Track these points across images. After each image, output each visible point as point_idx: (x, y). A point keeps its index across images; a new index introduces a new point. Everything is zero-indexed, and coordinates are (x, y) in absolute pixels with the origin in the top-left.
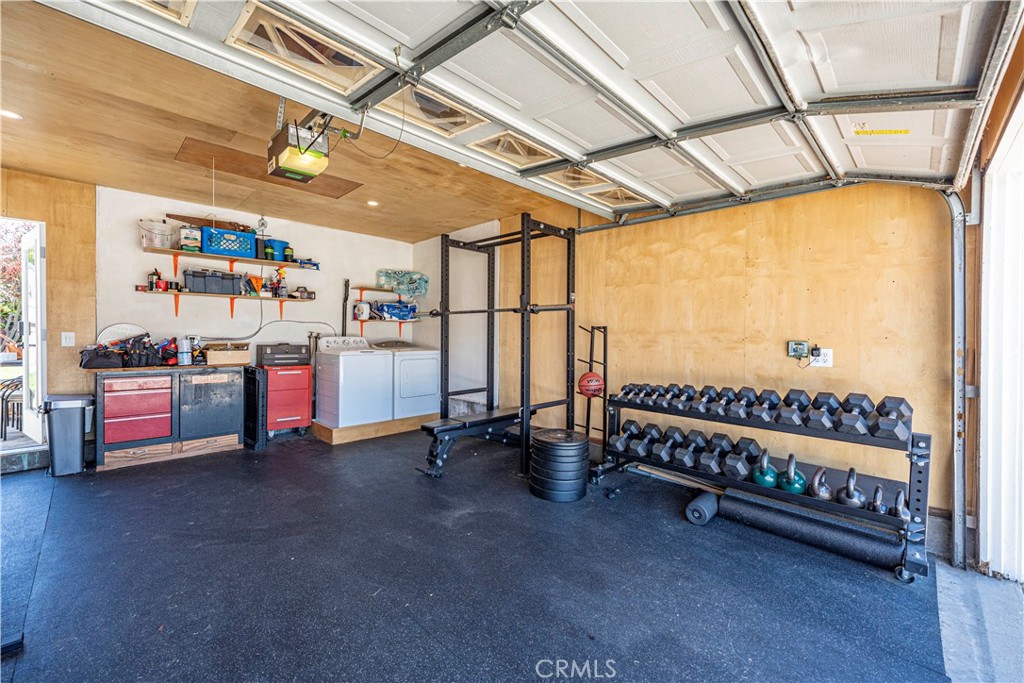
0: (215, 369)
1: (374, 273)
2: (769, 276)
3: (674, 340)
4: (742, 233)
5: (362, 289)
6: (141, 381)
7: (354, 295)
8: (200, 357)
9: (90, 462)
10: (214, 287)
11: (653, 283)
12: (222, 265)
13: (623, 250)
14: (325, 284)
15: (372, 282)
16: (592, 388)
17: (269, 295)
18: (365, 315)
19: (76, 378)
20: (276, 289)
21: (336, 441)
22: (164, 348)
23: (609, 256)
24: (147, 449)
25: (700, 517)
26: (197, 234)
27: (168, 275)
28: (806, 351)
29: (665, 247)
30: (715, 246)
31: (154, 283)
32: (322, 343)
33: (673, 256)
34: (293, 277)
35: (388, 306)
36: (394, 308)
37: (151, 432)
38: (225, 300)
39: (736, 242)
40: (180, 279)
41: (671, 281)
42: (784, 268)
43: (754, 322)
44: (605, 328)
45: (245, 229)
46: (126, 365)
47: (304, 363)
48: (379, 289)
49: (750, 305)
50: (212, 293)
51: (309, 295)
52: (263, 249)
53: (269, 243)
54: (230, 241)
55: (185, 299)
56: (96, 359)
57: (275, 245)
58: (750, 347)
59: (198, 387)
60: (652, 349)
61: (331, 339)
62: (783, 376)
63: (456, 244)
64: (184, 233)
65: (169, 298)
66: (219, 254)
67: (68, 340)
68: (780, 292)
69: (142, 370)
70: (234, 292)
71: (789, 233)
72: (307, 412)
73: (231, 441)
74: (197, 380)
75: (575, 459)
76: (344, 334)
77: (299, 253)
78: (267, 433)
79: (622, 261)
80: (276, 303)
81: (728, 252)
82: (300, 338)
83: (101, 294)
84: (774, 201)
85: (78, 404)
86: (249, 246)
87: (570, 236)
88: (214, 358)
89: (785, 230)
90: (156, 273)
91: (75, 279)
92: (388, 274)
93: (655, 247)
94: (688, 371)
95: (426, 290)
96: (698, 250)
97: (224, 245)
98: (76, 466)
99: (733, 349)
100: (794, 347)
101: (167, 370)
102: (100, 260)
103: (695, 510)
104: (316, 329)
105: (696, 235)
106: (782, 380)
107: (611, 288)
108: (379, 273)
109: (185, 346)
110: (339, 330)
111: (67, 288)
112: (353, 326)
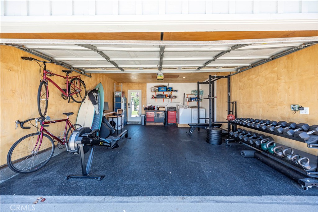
0: (160, 111)
1: (191, 91)
2: (285, 83)
3: (257, 105)
4: (276, 69)
5: (188, 95)
6: (151, 112)
7: (186, 96)
8: (158, 109)
9: (145, 124)
10: (160, 97)
11: (250, 88)
12: (162, 93)
13: (243, 79)
14: (179, 95)
15: (190, 93)
16: (230, 118)
17: (169, 98)
18: (187, 101)
19: (144, 112)
20: (170, 97)
21: (179, 126)
22: (153, 107)
23: (240, 81)
24: (151, 123)
25: (243, 155)
26: (158, 89)
27: (155, 96)
28: (297, 108)
29: (254, 76)
30: (268, 74)
31: (153, 97)
32: (178, 107)
33: (256, 79)
34: (174, 94)
35: (193, 98)
36: (194, 99)
37: (152, 121)
38: (163, 99)
39: (274, 72)
40: (156, 96)
41: (256, 87)
42: (290, 79)
43: (280, 99)
44: (236, 102)
45: (165, 86)
46: (149, 110)
47: (175, 111)
48: (192, 94)
49: (279, 93)
50: (160, 98)
51: (175, 97)
52: (168, 89)
53: (169, 88)
54: (162, 89)
55: (157, 99)
56: (146, 109)
57: (170, 88)
58: (279, 107)
59: (157, 114)
60: (251, 108)
61: (180, 106)
62: (290, 117)
63: (201, 83)
64: (156, 89)
65: (155, 99)
66: (161, 91)
67: (144, 106)
68: (289, 88)
69: (151, 111)
70: (163, 98)
71: (292, 66)
72: (175, 121)
73: (162, 124)
74: (157, 113)
75: (216, 134)
76: (184, 105)
77: (174, 89)
78: (168, 123)
79: (243, 82)
80: (171, 99)
81: (272, 76)
82: (175, 106)
83: (147, 99)
84: (286, 56)
85: (144, 115)
86: (165, 89)
87: (228, 77)
88: (160, 109)
89: (290, 66)
90: (153, 96)
91: (144, 98)
92: (193, 91)
93: (251, 77)
94: (260, 115)
95: (203, 94)
96: (263, 76)
97: (162, 90)
98: (144, 124)
99: (273, 108)
100: (293, 107)
101: (154, 111)
102: (147, 94)
103: (242, 153)
104: (178, 104)
105: (262, 71)
106: (290, 118)
107: (240, 90)
108: (192, 91)
109: (156, 107)
110: (183, 104)
111: (144, 99)
112: (186, 103)
